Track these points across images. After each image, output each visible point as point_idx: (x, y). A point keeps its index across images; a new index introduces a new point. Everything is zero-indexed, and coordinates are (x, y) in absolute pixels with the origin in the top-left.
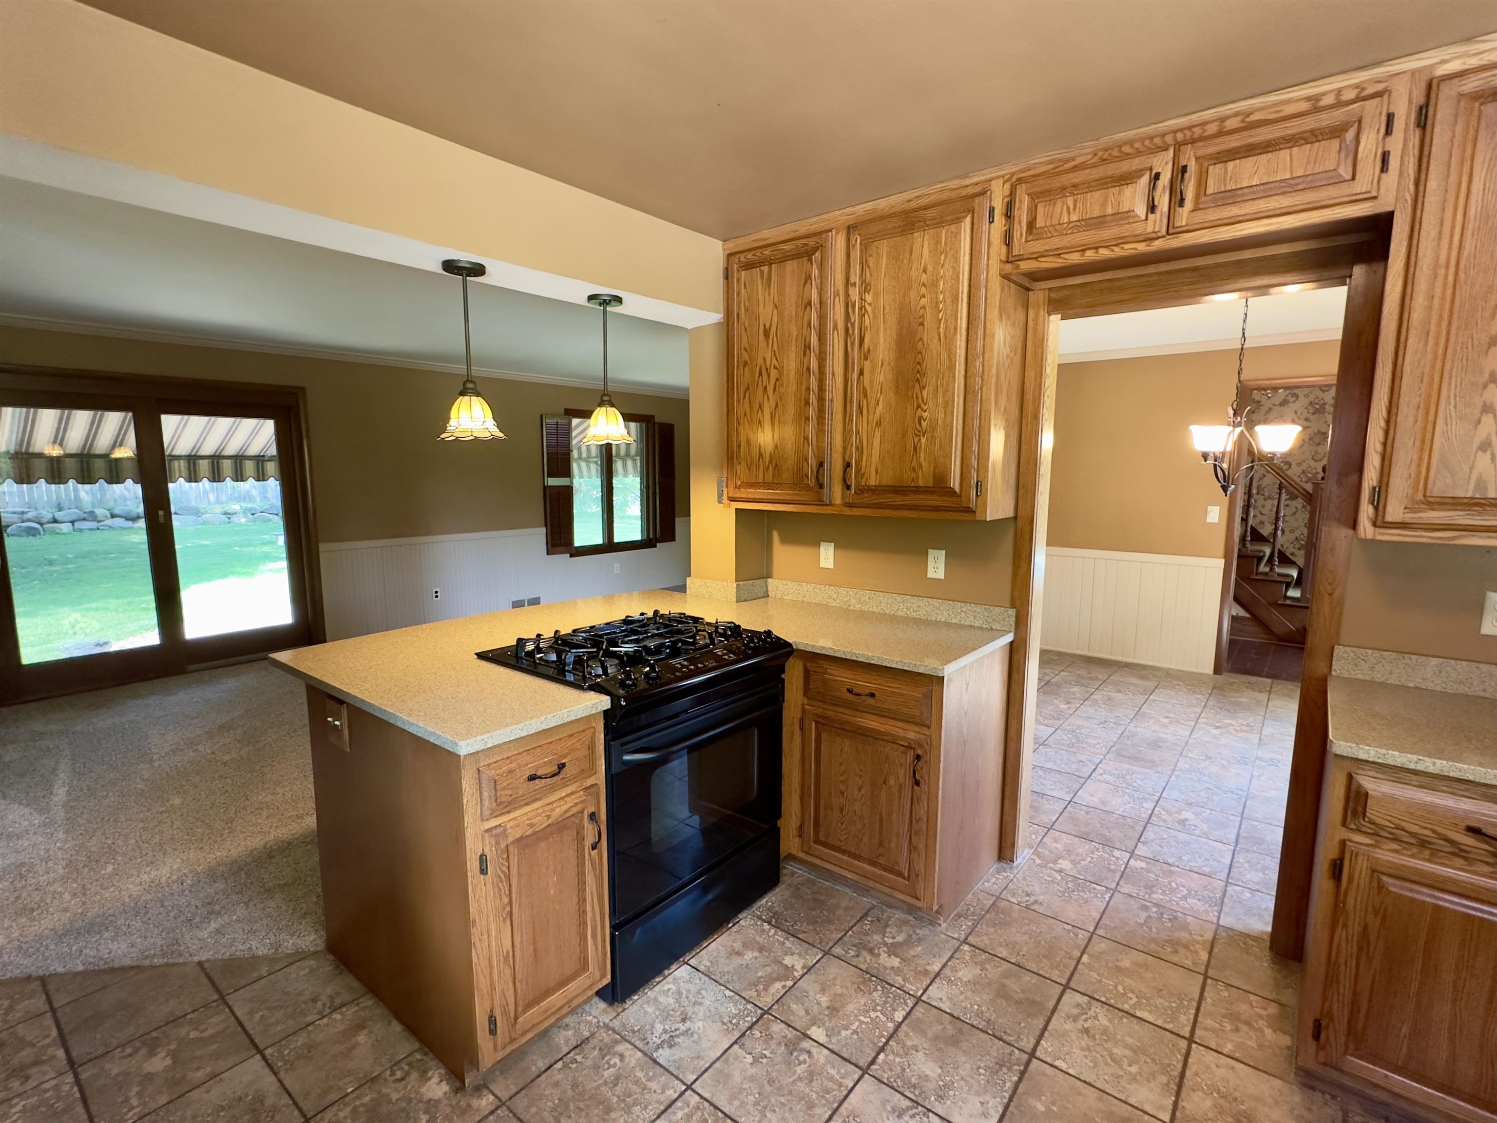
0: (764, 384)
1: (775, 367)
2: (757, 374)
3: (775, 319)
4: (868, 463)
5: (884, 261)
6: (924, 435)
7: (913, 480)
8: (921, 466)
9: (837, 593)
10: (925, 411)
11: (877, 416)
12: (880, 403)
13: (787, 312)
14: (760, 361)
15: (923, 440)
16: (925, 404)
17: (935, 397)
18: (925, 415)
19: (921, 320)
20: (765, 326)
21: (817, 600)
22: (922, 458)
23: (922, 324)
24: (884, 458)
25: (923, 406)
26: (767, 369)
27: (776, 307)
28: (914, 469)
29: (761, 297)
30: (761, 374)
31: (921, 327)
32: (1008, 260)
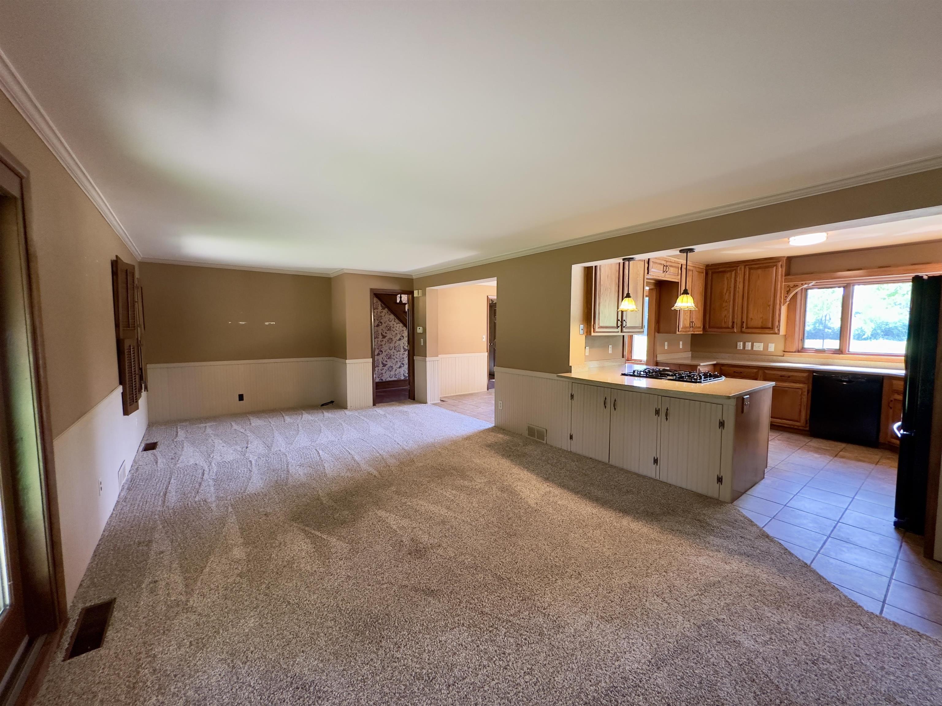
32: (648, 273)
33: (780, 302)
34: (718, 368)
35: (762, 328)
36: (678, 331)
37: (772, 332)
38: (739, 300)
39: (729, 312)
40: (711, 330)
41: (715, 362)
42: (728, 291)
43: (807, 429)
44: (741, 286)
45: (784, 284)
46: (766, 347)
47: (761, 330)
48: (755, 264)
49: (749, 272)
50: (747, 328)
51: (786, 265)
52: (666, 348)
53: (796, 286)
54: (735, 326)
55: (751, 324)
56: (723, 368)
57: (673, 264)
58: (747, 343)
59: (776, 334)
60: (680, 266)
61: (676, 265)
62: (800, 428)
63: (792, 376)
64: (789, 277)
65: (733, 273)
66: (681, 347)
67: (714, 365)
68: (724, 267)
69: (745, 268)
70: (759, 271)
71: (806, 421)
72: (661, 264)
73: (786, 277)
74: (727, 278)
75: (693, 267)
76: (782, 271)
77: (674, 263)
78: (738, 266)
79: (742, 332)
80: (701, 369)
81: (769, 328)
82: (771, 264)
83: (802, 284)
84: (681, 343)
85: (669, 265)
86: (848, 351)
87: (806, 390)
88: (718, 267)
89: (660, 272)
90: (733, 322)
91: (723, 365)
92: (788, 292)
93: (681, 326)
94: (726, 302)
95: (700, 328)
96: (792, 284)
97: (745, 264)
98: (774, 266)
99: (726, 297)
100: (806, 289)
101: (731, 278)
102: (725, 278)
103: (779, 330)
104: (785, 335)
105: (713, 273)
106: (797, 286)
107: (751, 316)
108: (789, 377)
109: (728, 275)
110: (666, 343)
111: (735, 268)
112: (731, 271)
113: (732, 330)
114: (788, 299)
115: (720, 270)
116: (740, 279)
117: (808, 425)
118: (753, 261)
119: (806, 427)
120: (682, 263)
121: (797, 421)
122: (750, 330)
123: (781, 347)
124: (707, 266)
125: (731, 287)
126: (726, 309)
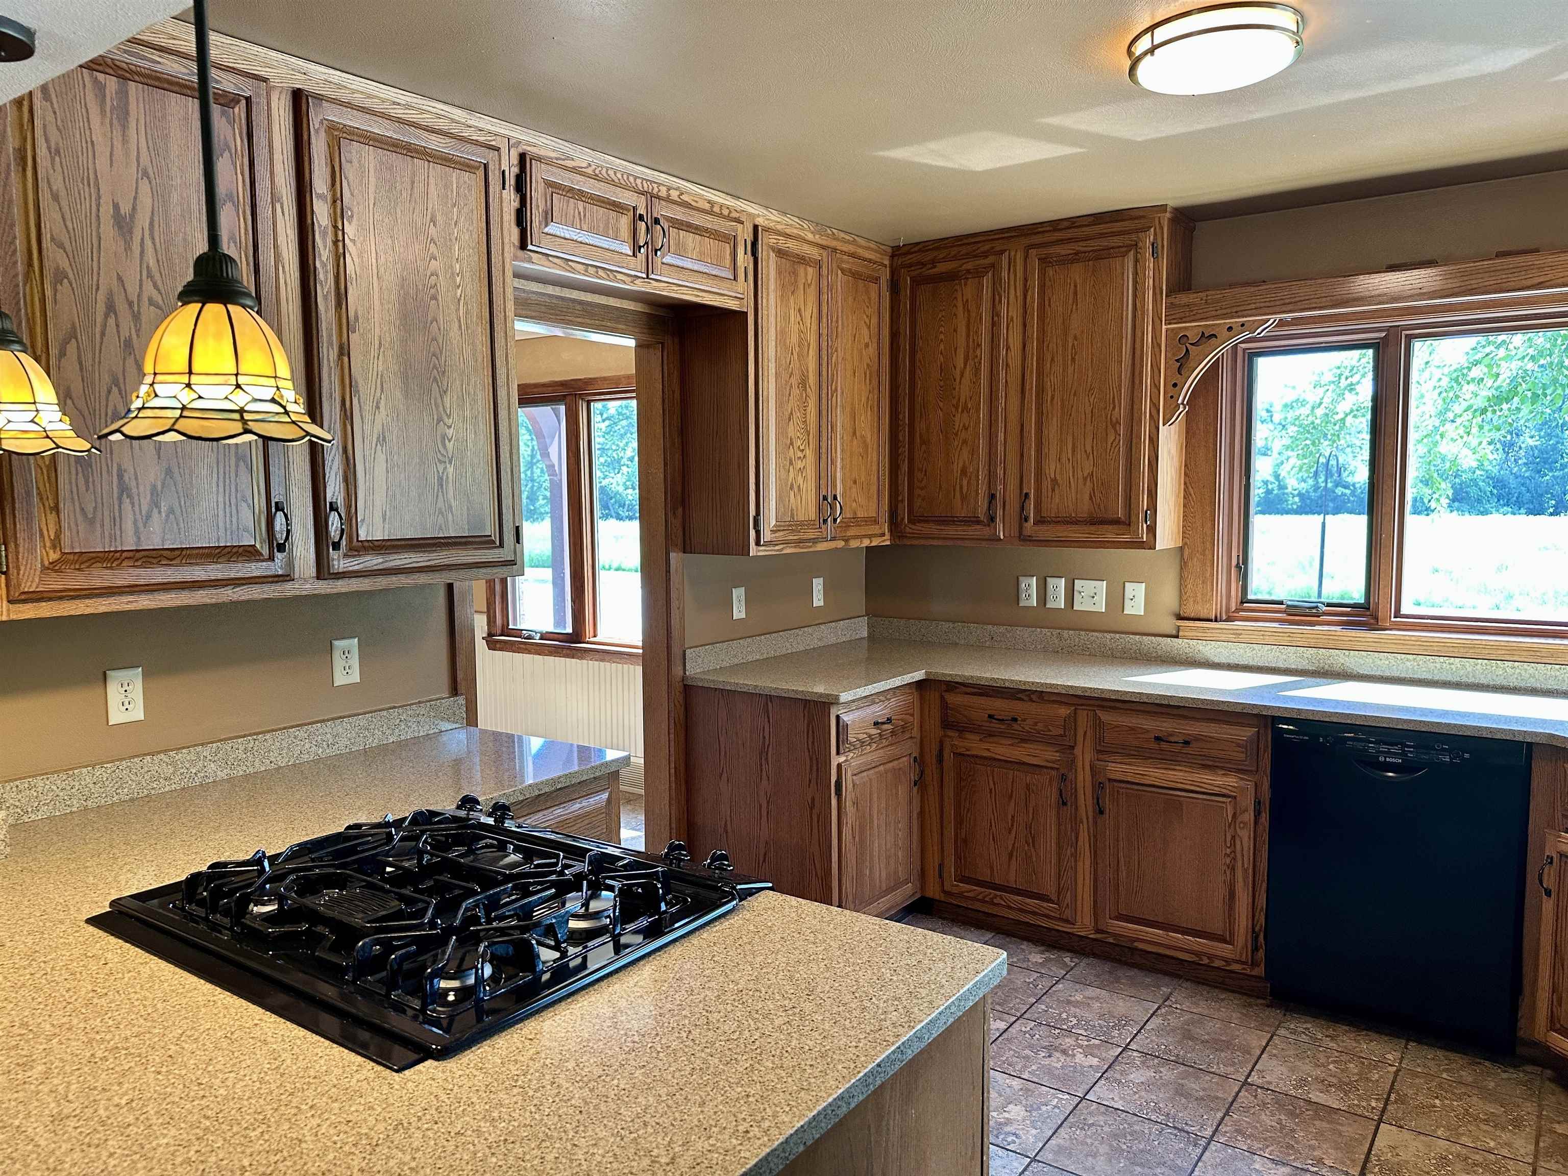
0: (125, 333)
1: (151, 302)
2: (101, 308)
3: (146, 201)
4: (369, 503)
5: (372, 180)
6: (450, 463)
7: (440, 529)
8: (450, 507)
9: (173, 764)
10: (449, 427)
11: (378, 428)
12: (382, 409)
13: (175, 197)
14: (107, 281)
15: (451, 470)
16: (449, 417)
17: (461, 407)
18: (450, 432)
19: (433, 291)
20: (116, 207)
21: (124, 793)
22: (451, 493)
23: (434, 298)
24: (394, 495)
25: (446, 420)
26: (131, 304)
27: (145, 174)
28: (441, 512)
29: (97, 137)
30: (111, 308)
31: (433, 302)
32: (523, 246)
33: (1155, 406)
34: (933, 697)
35: (1096, 521)
36: (758, 543)
37: (1126, 538)
38: (1009, 403)
39: (974, 451)
40: (918, 527)
41: (919, 675)
42: (970, 362)
43: (1260, 971)
44: (1015, 340)
45: (1164, 327)
46: (1117, 599)
47: (1087, 528)
48: (1062, 241)
49: (1043, 273)
50: (1040, 521)
51: (1170, 247)
52: (739, 612)
53: (1207, 337)
54: (999, 513)
55: (1055, 504)
56: (954, 699)
57: (697, 220)
58: (1051, 582)
59: (1140, 545)
60: (744, 234)
61: (724, 226)
62: (1236, 967)
63: (1198, 739)
64: (1183, 299)
65: (987, 281)
66: (818, 600)
67: (920, 684)
68: (955, 258)
69: (1026, 258)
70: (1077, 272)
71: (1256, 938)
72: (617, 207)
73: (1171, 300)
74: (966, 304)
75: (823, 247)
76: (1157, 270)
77: (710, 213)
78: (1002, 252)
79: (1024, 539)
80: (846, 718)
81: (1117, 522)
82: (1116, 241)
83: (1230, 329)
84: (818, 584)
85: (668, 219)
86: (1398, 614)
87: (1248, 802)
88: (929, 256)
89: (615, 245)
90: (992, 497)
91: (952, 686)
92: (1182, 365)
93: (770, 519)
94: (966, 409)
95: (875, 521)
96: (1193, 328)
97: (1026, 241)
98: (1130, 247)
99: (964, 389)
100: (1252, 356)
101: (979, 307)
102: (960, 304)
103: (1152, 530)
104: (1181, 549)
105: (917, 282)
106: (1214, 336)
107: (1051, 468)
108: (1187, 743)
109: (968, 291)
110: (738, 594)
111: (991, 259)
112: (978, 274)
113: (986, 532)
114: (1184, 395)
115: (941, 268)
116: (1010, 310)
117: (1261, 954)
118: (1055, 225)
119: (1254, 964)
120: (760, 221)
121: (1223, 940)
122: (1046, 532)
123: (1169, 597)
124: (897, 252)
125: (979, 345)
126: (965, 442)
